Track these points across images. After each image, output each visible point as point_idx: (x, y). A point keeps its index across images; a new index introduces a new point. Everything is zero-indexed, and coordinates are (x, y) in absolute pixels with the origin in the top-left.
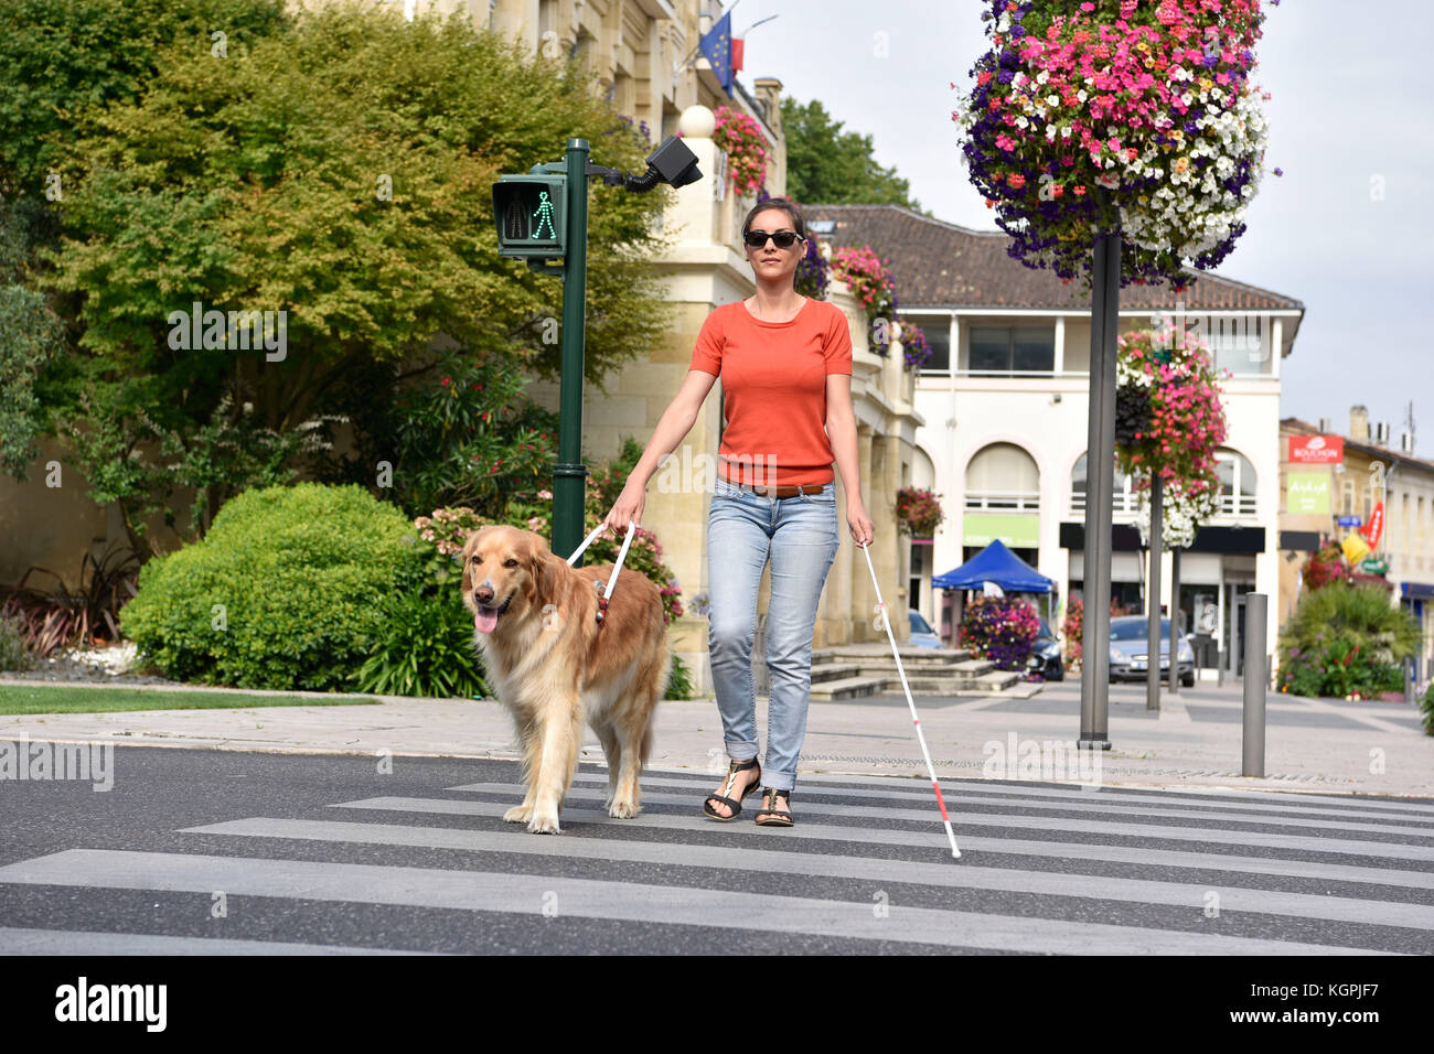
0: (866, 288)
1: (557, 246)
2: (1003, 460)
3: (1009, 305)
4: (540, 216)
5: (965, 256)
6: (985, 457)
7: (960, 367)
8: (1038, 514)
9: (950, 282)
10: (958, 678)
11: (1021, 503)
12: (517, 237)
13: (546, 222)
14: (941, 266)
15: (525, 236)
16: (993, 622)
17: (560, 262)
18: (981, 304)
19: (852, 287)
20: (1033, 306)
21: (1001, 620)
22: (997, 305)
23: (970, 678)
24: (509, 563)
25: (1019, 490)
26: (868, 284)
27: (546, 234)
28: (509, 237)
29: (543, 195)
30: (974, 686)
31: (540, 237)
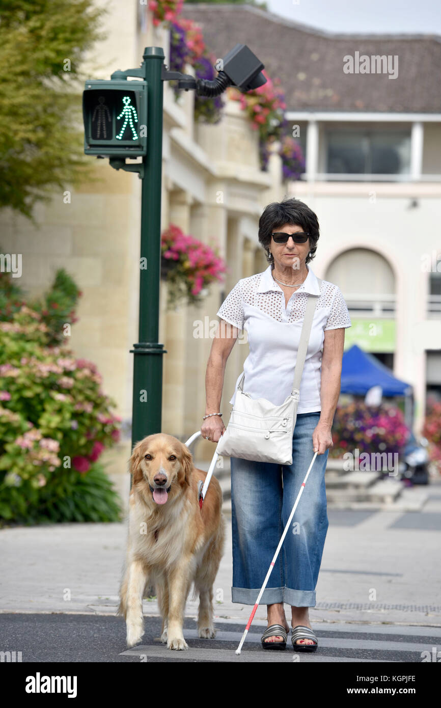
0: (258, 109)
1: (139, 146)
2: (360, 266)
3: (368, 109)
4: (123, 118)
5: (322, 59)
6: (342, 263)
7: (319, 170)
8: (393, 319)
9: (307, 85)
10: (351, 492)
11: (378, 307)
12: (102, 138)
13: (128, 125)
14: (298, 69)
15: (110, 137)
16: (363, 429)
17: (139, 160)
18: (339, 108)
19: (245, 107)
20: (391, 110)
21: (371, 427)
22: (354, 109)
23: (362, 491)
24: (172, 458)
25: (375, 295)
26: (261, 105)
27: (128, 135)
28: (94, 138)
29: (126, 100)
30: (368, 499)
31: (124, 138)
